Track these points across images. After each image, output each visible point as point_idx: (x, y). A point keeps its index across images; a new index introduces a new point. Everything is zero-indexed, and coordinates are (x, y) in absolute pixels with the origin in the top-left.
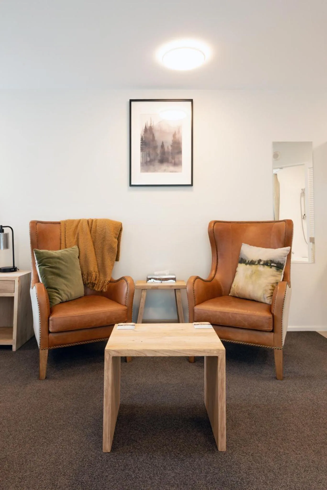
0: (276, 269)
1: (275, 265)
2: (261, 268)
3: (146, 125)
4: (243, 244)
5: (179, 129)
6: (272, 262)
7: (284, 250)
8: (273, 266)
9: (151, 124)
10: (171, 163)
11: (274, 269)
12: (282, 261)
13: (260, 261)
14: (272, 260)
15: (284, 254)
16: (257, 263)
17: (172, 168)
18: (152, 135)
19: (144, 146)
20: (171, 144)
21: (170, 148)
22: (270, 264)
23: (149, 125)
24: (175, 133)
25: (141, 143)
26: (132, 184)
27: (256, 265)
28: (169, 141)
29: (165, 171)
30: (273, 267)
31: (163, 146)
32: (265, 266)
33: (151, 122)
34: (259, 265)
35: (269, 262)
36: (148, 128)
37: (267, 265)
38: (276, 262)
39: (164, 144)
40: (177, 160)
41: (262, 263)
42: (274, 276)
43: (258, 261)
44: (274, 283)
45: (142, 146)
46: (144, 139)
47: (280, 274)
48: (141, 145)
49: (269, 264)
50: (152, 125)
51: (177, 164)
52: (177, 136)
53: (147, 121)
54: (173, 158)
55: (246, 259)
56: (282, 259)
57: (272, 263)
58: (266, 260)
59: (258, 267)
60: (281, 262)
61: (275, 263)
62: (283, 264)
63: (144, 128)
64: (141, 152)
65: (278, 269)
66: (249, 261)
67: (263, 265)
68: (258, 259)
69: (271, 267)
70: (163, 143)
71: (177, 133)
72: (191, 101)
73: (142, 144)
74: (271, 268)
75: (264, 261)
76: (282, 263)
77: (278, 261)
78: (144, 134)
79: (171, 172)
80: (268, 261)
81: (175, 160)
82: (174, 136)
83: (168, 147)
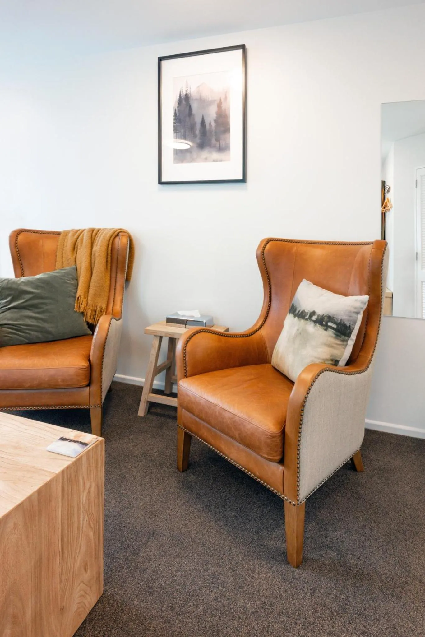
0: (335, 334)
1: (335, 326)
2: (311, 328)
3: (180, 93)
4: (304, 280)
5: (226, 95)
6: (330, 318)
7: (356, 300)
8: (331, 327)
9: (187, 91)
10: (215, 147)
11: (331, 332)
12: (348, 320)
13: (313, 313)
14: (331, 316)
15: (355, 308)
16: (307, 317)
17: (215, 155)
18: (188, 108)
19: (177, 124)
20: (215, 119)
21: (213, 124)
22: (326, 323)
23: (184, 93)
24: (220, 100)
25: (175, 119)
26: (163, 180)
27: (306, 319)
28: (211, 114)
29: (206, 159)
30: (329, 329)
31: (203, 123)
32: (318, 325)
33: (187, 88)
34: (309, 321)
35: (326, 318)
36: (183, 96)
37: (321, 324)
38: (337, 320)
39: (205, 119)
40: (223, 143)
41: (314, 318)
42: (330, 346)
43: (310, 313)
44: (327, 360)
45: (175, 125)
46: (178, 115)
47: (343, 345)
48: (175, 123)
49: (324, 323)
50: (189, 92)
51: (223, 148)
52: (223, 106)
53: (182, 87)
54: (218, 140)
55: (298, 306)
56: (351, 317)
57: (329, 321)
58: (322, 314)
59: (307, 324)
60: (346, 323)
61: (335, 323)
62: (350, 326)
63: (178, 97)
64: (174, 133)
65: (339, 334)
66: (299, 312)
67: (315, 322)
68: (312, 310)
69: (327, 328)
70: (203, 118)
71: (223, 100)
72: (243, 47)
73: (175, 121)
74: (326, 330)
75: (318, 316)
76: (348, 325)
77: (341, 320)
78: (178, 107)
79: (214, 161)
80: (325, 316)
81: (221, 142)
82: (219, 106)
83: (210, 124)
